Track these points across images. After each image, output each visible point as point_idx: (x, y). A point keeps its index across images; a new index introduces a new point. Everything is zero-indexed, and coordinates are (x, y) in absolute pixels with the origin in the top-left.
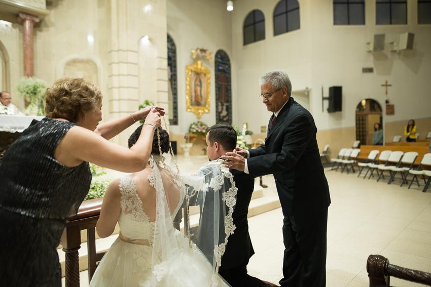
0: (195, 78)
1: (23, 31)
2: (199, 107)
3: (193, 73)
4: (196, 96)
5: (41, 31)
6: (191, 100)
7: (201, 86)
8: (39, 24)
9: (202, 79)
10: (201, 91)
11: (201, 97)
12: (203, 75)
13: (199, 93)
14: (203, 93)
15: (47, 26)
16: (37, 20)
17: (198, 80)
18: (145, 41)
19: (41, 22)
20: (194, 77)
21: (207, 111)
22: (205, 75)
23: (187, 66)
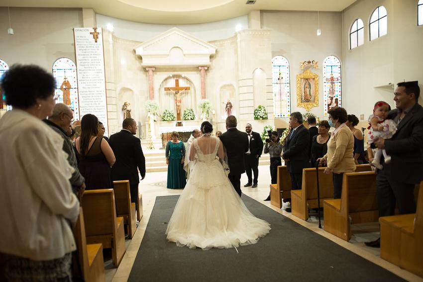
0: (305, 82)
1: (200, 75)
2: (308, 103)
3: (302, 80)
4: (306, 95)
5: (209, 72)
6: (301, 99)
7: (310, 88)
8: (207, 69)
9: (311, 83)
10: (310, 91)
11: (310, 95)
12: (312, 80)
13: (308, 93)
14: (311, 93)
15: (212, 69)
16: (206, 68)
17: (307, 84)
18: (258, 71)
19: (208, 68)
20: (303, 82)
21: (315, 105)
22: (314, 79)
23: (297, 75)
